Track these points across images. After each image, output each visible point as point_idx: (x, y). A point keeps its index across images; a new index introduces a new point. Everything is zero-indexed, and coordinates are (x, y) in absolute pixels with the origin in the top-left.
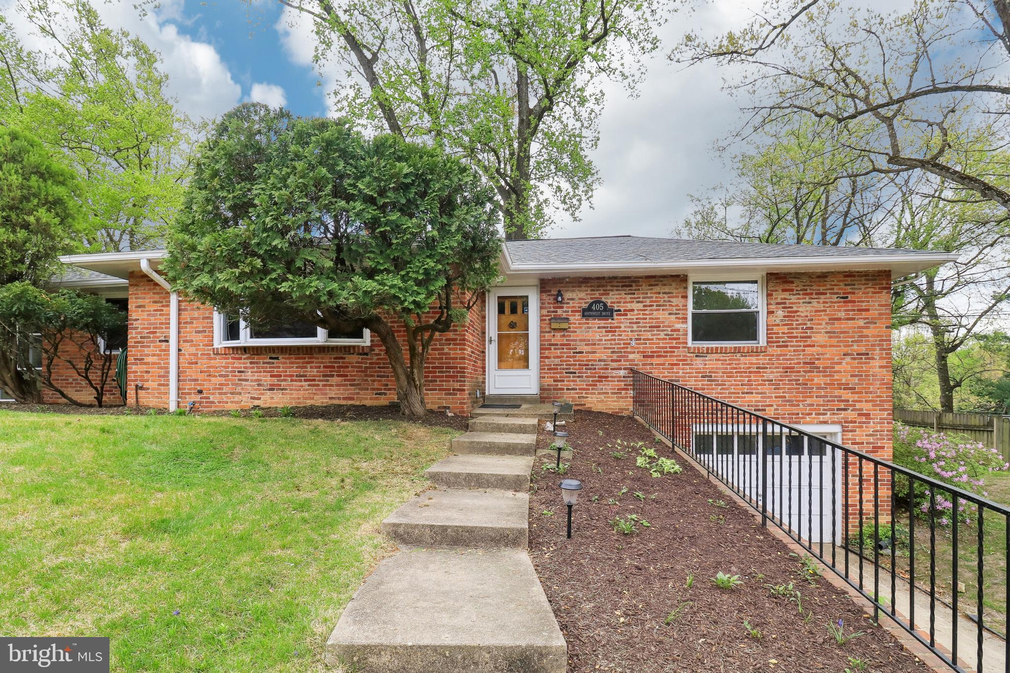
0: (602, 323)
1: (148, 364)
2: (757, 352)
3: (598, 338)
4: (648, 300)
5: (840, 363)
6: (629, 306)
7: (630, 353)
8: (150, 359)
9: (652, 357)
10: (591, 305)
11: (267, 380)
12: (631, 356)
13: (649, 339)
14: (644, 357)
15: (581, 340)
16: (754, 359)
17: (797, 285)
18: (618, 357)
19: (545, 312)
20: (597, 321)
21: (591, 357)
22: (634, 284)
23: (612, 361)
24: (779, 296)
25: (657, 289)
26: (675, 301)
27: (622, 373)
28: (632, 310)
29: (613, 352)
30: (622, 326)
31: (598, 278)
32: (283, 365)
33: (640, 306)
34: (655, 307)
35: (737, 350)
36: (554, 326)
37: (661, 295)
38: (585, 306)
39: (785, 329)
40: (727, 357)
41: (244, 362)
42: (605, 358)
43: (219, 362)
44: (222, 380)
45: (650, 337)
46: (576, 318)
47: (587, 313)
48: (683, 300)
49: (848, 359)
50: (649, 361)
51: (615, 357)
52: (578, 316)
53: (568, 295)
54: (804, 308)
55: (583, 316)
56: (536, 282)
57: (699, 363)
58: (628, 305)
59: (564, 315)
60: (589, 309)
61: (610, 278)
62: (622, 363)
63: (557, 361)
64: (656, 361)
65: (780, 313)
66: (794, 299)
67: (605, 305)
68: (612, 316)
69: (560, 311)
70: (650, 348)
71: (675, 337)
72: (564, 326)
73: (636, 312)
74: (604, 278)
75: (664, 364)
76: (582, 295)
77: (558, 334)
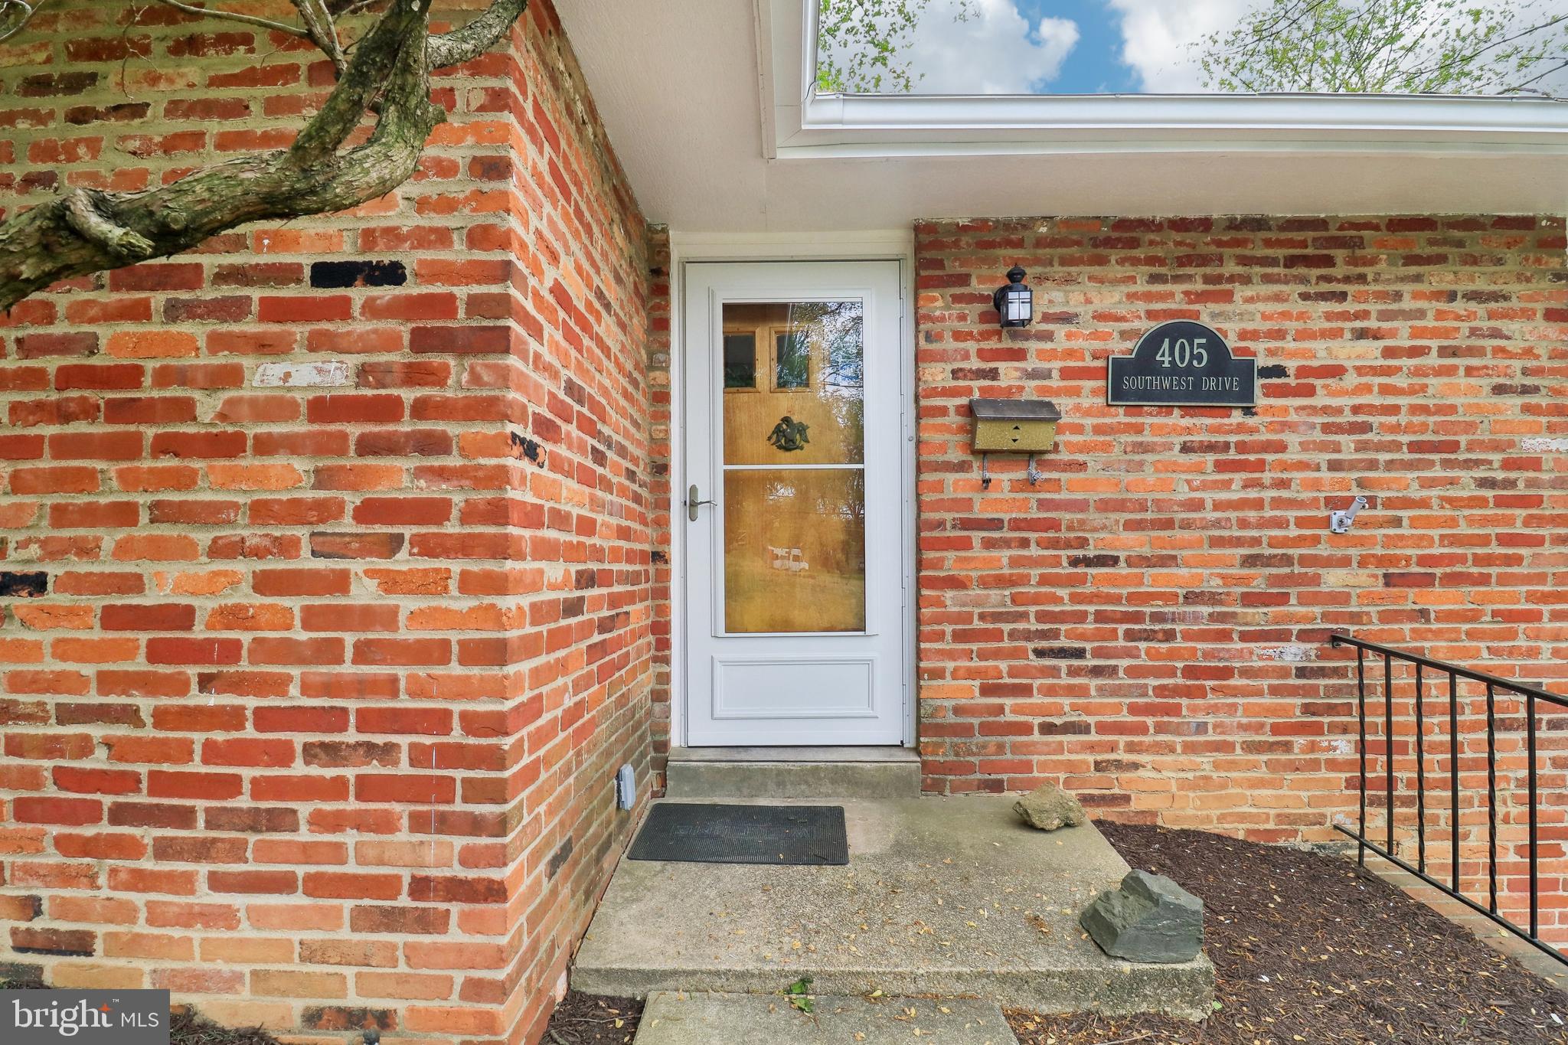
0: (1202, 426)
3: (1183, 493)
4: (1403, 326)
6: (1322, 352)
7: (1329, 562)
9: (1427, 580)
10: (1152, 343)
12: (1333, 579)
13: (1408, 503)
14: (1389, 580)
15: (1105, 506)
18: (1274, 580)
19: (938, 375)
20: (1176, 419)
21: (1152, 580)
22: (1339, 254)
23: (1249, 600)
25: (1440, 278)
26: (1518, 333)
27: (1293, 653)
28: (1337, 371)
29: (1250, 561)
30: (1292, 439)
31: (1180, 225)
33: (1370, 351)
34: (1433, 360)
36: (988, 436)
37: (1459, 306)
38: (1123, 348)
42: (1215, 585)
45: (1415, 493)
46: (1083, 406)
47: (1133, 381)
50: (1411, 598)
51: (1259, 580)
52: (1091, 393)
53: (1048, 298)
55: (1118, 394)
56: (896, 241)
58: (1319, 346)
59: (1030, 391)
60: (1144, 361)
61: (1233, 225)
62: (1294, 608)
63: (997, 598)
64: (1439, 599)
67: (1215, 344)
68: (1247, 394)
69: (1009, 374)
70: (1413, 543)
71: (1521, 492)
72: (1033, 437)
73: (1351, 380)
74: (1205, 224)
75: (1474, 616)
76: (1111, 299)
77: (1004, 477)
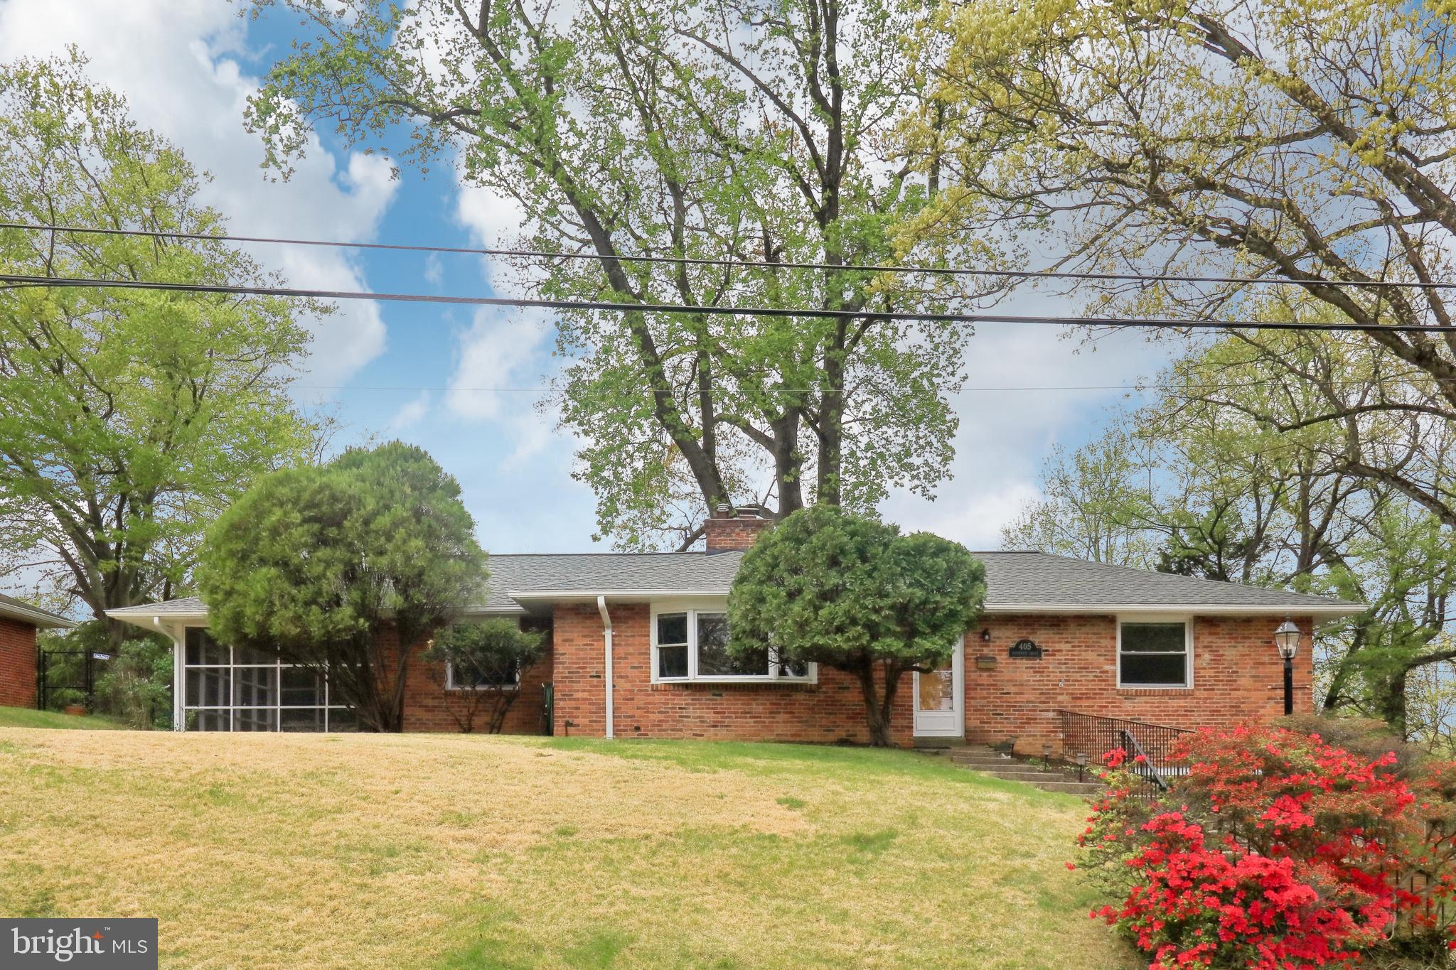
0: (1030, 663)
1: (577, 699)
2: (1185, 695)
3: (1026, 678)
4: (1076, 640)
5: (1263, 707)
6: (1057, 646)
7: (1059, 694)
8: (580, 695)
9: (1082, 698)
10: (1018, 644)
11: (710, 716)
12: (1060, 698)
13: (1077, 681)
14: (1073, 698)
15: (1008, 681)
16: (1182, 702)
17: (1223, 629)
18: (1047, 698)
19: (970, 650)
20: (1024, 661)
21: (1018, 698)
22: (1062, 624)
23: (1041, 702)
24: (1206, 639)
25: (1084, 630)
26: (1104, 642)
27: (1051, 715)
28: (1060, 651)
29: (1041, 694)
30: (1051, 666)
31: (1025, 618)
32: (729, 703)
33: (1069, 646)
34: (1083, 648)
35: (1165, 693)
36: (982, 665)
37: (1090, 636)
38: (1013, 645)
39: (1212, 673)
40: (1156, 700)
41: (684, 699)
42: (1033, 699)
43: (658, 698)
44: (661, 717)
45: (1079, 678)
46: (1003, 658)
47: (1014, 652)
48: (1111, 642)
49: (1272, 702)
50: (1078, 702)
51: (1043, 698)
52: (1005, 655)
53: (995, 633)
54: (1231, 651)
55: (1011, 655)
57: (1128, 705)
58: (1056, 644)
59: (991, 654)
60: (1017, 648)
61: (1037, 618)
62: (1051, 704)
63: (983, 702)
64: (1085, 703)
65: (1207, 656)
66: (1220, 642)
67: (1033, 644)
68: (1038, 655)
69: (986, 651)
70: (1079, 689)
71: (1104, 678)
72: (991, 665)
73: (1064, 652)
74: (1031, 618)
76: (1009, 633)
77: (985, 674)
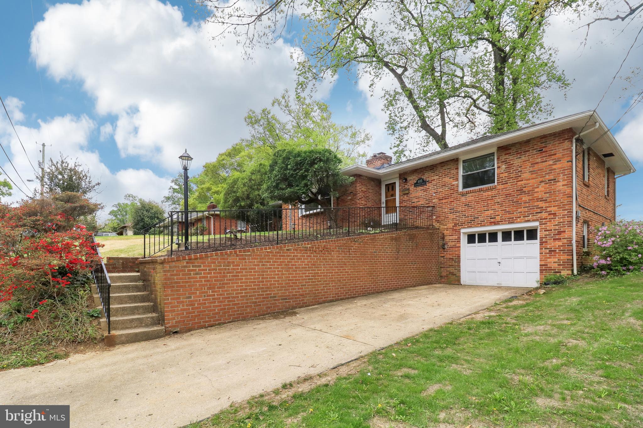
0: (422, 188)
2: (493, 189)
3: (420, 195)
4: (441, 174)
5: (538, 187)
6: (433, 178)
7: (433, 199)
9: (443, 199)
10: (418, 181)
12: (434, 201)
13: (441, 192)
14: (439, 200)
15: (414, 197)
16: (490, 193)
17: (513, 150)
18: (429, 202)
19: (401, 187)
20: (420, 188)
21: (418, 204)
22: (435, 168)
23: (426, 204)
24: (503, 158)
25: (444, 168)
26: (452, 172)
27: (430, 209)
28: (434, 180)
29: (426, 200)
30: (430, 187)
31: (421, 168)
33: (437, 177)
34: (444, 176)
35: (481, 190)
36: (404, 192)
37: (446, 170)
38: (415, 182)
39: (506, 174)
40: (477, 194)
42: (423, 203)
45: (442, 191)
46: (412, 188)
47: (416, 185)
48: (456, 171)
49: (543, 184)
50: (441, 201)
51: (427, 202)
52: (413, 186)
53: (409, 179)
54: (517, 162)
55: (415, 186)
56: (398, 175)
57: (463, 199)
58: (432, 178)
59: (408, 187)
60: (417, 183)
61: (425, 167)
62: (430, 204)
64: (444, 201)
65: (504, 166)
66: (511, 158)
67: (423, 180)
68: (425, 184)
69: (406, 186)
70: (441, 195)
71: (454, 189)
72: (408, 192)
73: (436, 180)
74: (423, 168)
75: (447, 202)
76: (414, 177)
77: (406, 196)
